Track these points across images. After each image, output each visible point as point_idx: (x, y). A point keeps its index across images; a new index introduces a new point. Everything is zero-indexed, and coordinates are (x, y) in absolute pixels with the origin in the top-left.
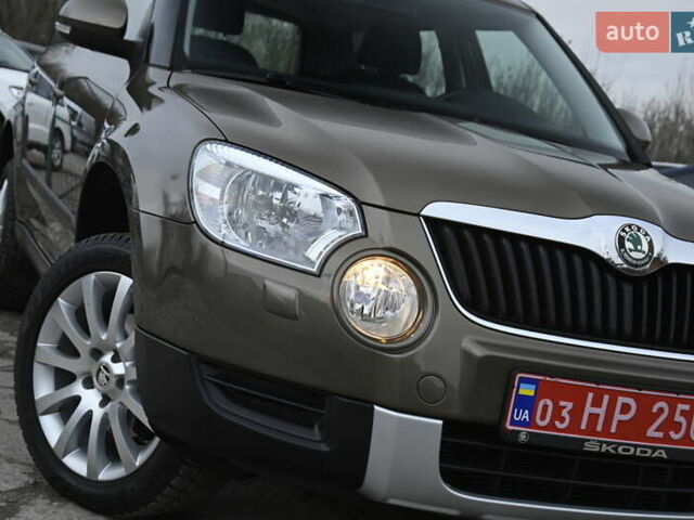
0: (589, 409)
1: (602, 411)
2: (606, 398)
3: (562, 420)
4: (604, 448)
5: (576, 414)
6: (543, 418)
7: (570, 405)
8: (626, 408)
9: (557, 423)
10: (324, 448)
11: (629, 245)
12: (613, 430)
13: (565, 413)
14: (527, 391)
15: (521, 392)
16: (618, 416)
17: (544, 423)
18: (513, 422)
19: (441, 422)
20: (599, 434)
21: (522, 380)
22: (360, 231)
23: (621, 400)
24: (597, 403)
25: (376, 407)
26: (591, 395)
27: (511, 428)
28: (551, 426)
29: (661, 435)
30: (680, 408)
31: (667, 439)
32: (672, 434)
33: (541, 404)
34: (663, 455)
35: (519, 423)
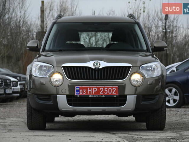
0: (89, 90)
1: (91, 90)
5: (87, 91)
6: (81, 93)
8: (95, 90)
10: (52, 103)
12: (94, 93)
13: (84, 91)
18: (76, 94)
19: (66, 96)
21: (76, 87)
22: (53, 70)
23: (94, 88)
25: (57, 95)
26: (88, 88)
29: (103, 93)
30: (105, 88)
31: (104, 94)
32: (105, 93)
33: (80, 90)
34: (104, 96)
35: (77, 94)
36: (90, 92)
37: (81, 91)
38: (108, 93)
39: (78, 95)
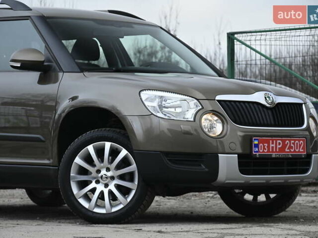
0: (271, 145)
1: (274, 145)
2: (275, 141)
3: (266, 149)
4: (277, 156)
5: (268, 147)
6: (261, 149)
7: (266, 145)
8: (279, 144)
9: (265, 151)
10: (207, 170)
11: (268, 99)
12: (278, 150)
13: (266, 147)
14: (256, 142)
15: (255, 143)
16: (278, 146)
17: (261, 151)
18: (255, 152)
19: (237, 155)
20: (274, 152)
21: (255, 139)
22: (201, 107)
23: (278, 141)
24: (273, 143)
25: (219, 155)
26: (271, 141)
27: (254, 153)
28: (263, 152)
29: (289, 150)
30: (292, 142)
33: (260, 146)
34: (291, 156)
36: (273, 148)
38: (295, 151)
39: (257, 154)
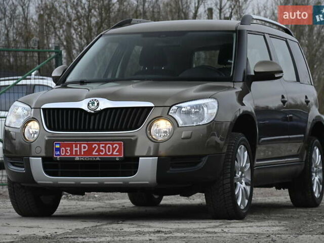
0: (74, 149)
1: (78, 149)
2: (78, 145)
4: (81, 159)
5: (71, 150)
6: (63, 153)
7: (69, 148)
8: (85, 147)
9: (67, 154)
12: (82, 154)
13: (68, 151)
14: (58, 146)
15: (56, 147)
16: (83, 150)
19: (41, 158)
20: (78, 155)
21: (56, 144)
22: (30, 115)
23: (83, 145)
24: (76, 147)
25: (30, 158)
26: (74, 145)
27: (55, 157)
28: (65, 155)
29: (97, 154)
30: (101, 145)
31: (99, 155)
32: (101, 153)
34: (99, 159)
35: (57, 155)
36: (76, 151)
37: (63, 150)
38: (106, 154)
39: (58, 157)
